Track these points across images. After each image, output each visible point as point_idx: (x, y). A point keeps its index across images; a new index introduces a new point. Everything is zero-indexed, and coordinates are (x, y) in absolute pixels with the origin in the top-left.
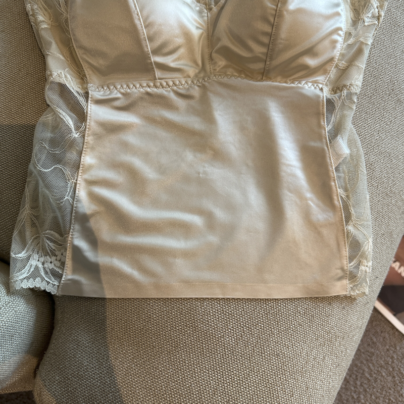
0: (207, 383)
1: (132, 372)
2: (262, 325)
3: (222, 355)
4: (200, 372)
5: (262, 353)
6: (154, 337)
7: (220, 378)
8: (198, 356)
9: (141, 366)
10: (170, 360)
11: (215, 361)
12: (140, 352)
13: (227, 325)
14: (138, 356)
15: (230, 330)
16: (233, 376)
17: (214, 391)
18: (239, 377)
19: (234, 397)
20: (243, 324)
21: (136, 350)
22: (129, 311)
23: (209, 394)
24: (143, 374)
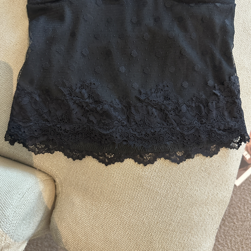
0: (153, 217)
1: (108, 217)
3: (160, 200)
4: (148, 211)
5: (183, 196)
6: (119, 195)
7: (160, 214)
8: (146, 203)
9: (113, 212)
10: (130, 207)
11: (156, 204)
12: (111, 204)
13: (161, 183)
14: (110, 207)
15: (163, 186)
16: (167, 211)
17: (157, 221)
18: (171, 211)
19: (169, 223)
21: (109, 203)
22: (101, 182)
23: (154, 223)
24: (115, 217)
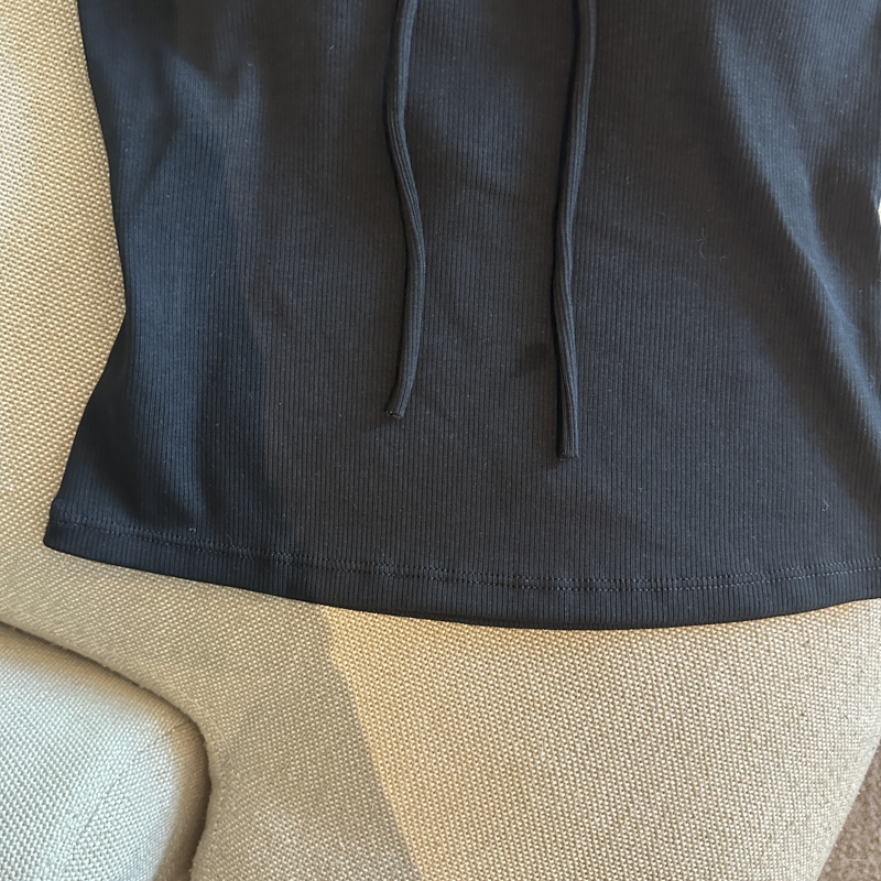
2: (673, 783)
5: (673, 838)
13: (595, 792)
20: (630, 787)
